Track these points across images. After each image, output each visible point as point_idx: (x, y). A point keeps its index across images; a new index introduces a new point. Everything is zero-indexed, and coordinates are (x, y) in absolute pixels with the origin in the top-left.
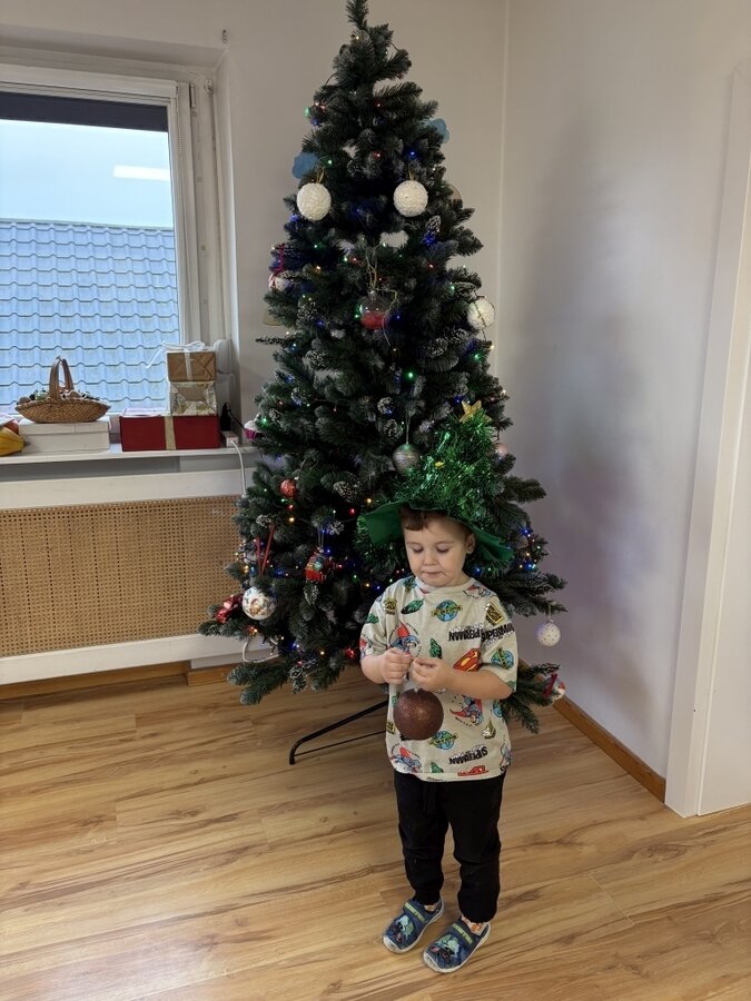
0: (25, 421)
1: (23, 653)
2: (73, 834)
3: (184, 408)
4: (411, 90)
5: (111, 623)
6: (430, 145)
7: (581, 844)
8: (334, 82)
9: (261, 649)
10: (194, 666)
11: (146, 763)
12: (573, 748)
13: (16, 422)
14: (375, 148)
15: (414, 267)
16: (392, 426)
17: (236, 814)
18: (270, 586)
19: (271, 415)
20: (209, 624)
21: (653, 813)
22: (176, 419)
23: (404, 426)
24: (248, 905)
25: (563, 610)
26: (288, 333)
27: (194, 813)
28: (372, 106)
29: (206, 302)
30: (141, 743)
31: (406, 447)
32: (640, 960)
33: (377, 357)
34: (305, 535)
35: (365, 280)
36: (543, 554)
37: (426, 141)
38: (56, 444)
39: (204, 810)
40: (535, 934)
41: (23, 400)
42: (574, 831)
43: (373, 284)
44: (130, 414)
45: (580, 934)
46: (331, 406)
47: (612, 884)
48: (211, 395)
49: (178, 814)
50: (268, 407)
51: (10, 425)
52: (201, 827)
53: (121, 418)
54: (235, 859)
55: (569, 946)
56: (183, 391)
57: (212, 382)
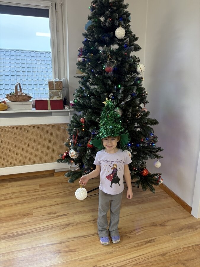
0: (9, 101)
1: (8, 167)
2: (21, 218)
3: (53, 98)
5: (32, 159)
6: (126, 17)
7: (167, 226)
9: (74, 167)
10: (56, 171)
11: (42, 198)
12: (163, 197)
13: (5, 101)
14: (110, 17)
15: (121, 54)
17: (67, 214)
18: (77, 149)
19: (78, 99)
20: (60, 159)
21: (187, 217)
22: (51, 101)
23: (117, 102)
24: (70, 241)
25: (162, 157)
26: (83, 74)
27: (55, 213)
28: (109, 5)
29: (60, 67)
30: (41, 193)
31: (118, 108)
32: (185, 262)
33: (109, 81)
34: (87, 134)
35: (106, 58)
36: (157, 141)
37: (125, 15)
38: (17, 107)
39: (58, 212)
40: (154, 252)
41: (8, 95)
42: (165, 222)
43: (108, 59)
44: (38, 99)
45: (167, 253)
46: (95, 96)
47: (177, 238)
48: (61, 94)
49: (50, 213)
50: (77, 96)
51: (4, 102)
52: (56, 217)
53: (35, 100)
54: (66, 227)
55: (164, 257)
56: (52, 92)
57: (61, 90)
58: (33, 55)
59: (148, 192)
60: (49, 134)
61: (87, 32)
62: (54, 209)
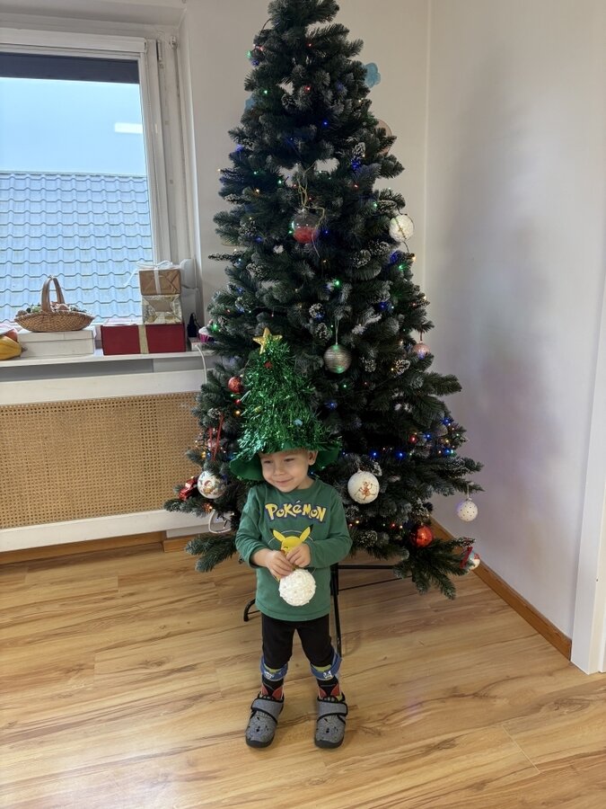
0: (24, 331)
1: (25, 525)
2: (58, 680)
3: (154, 318)
4: (339, 31)
5: (97, 500)
6: (355, 78)
7: (495, 697)
8: (270, 26)
9: (210, 522)
10: (169, 536)
11: (123, 618)
12: (489, 610)
13: (15, 331)
14: (306, 83)
15: (340, 188)
16: (323, 329)
17: (195, 665)
18: (220, 470)
19: (220, 321)
20: (173, 501)
21: (559, 670)
22: (148, 327)
23: (334, 329)
24: (201, 747)
25: (480, 489)
26: (235, 250)
27: (160, 664)
28: (304, 46)
29: (174, 227)
30: (120, 601)
31: (336, 347)
33: (308, 267)
35: (296, 202)
36: (462, 441)
37: (351, 75)
38: (50, 349)
39: (168, 660)
40: (450, 779)
41: (21, 313)
42: (488, 685)
43: (304, 203)
44: (111, 323)
45: (491, 781)
46: (269, 312)
47: (523, 734)
48: (176, 306)
49: (146, 664)
50: (217, 314)
51: (10, 334)
52: (165, 676)
53: (102, 326)
54: (191, 706)
55: (480, 792)
56: (153, 303)
57: (177, 295)
58: (111, 187)
59: (436, 597)
60: (144, 426)
61: (241, 126)
62: (157, 650)
